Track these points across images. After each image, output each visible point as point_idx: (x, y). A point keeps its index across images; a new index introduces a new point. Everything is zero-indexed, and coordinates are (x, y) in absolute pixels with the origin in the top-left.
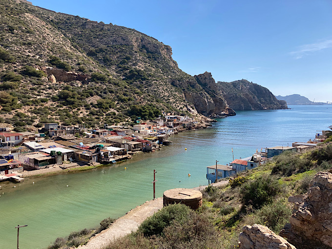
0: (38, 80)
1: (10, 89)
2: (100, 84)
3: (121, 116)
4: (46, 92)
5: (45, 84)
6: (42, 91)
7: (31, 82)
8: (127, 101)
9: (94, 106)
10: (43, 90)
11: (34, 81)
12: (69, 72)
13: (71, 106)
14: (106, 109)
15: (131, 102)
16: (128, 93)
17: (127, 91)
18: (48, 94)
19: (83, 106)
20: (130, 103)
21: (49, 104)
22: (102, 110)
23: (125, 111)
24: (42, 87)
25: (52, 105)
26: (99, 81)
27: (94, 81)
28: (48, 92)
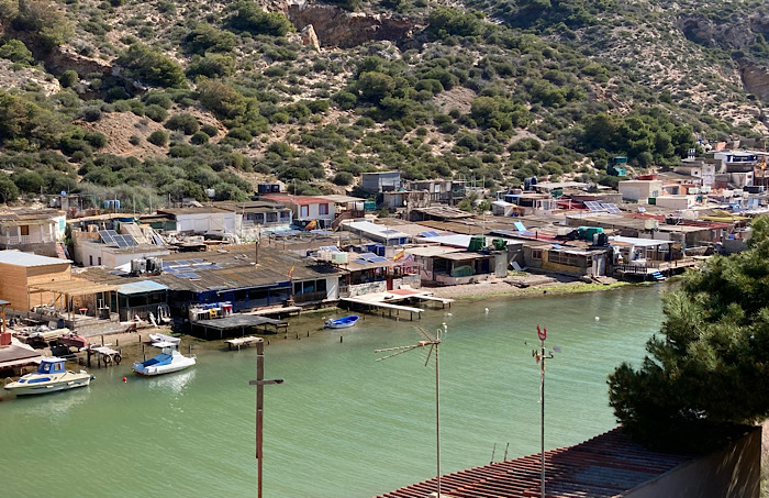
0: (278, 43)
1: (216, 75)
2: (459, 48)
3: (558, 152)
4: (312, 82)
5: (301, 57)
6: (299, 78)
7: (262, 51)
8: (564, 102)
9: (463, 121)
10: (302, 73)
11: (271, 48)
12: (354, 14)
13: (398, 122)
14: (503, 129)
15: (578, 106)
16: (561, 75)
17: (553, 67)
18: (318, 86)
19: (431, 120)
20: (578, 109)
21: (333, 116)
22: (494, 135)
23: (567, 135)
24: (297, 66)
25: (342, 120)
26: (455, 38)
27: (439, 37)
28: (316, 81)
